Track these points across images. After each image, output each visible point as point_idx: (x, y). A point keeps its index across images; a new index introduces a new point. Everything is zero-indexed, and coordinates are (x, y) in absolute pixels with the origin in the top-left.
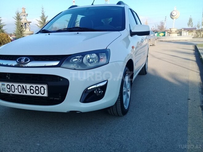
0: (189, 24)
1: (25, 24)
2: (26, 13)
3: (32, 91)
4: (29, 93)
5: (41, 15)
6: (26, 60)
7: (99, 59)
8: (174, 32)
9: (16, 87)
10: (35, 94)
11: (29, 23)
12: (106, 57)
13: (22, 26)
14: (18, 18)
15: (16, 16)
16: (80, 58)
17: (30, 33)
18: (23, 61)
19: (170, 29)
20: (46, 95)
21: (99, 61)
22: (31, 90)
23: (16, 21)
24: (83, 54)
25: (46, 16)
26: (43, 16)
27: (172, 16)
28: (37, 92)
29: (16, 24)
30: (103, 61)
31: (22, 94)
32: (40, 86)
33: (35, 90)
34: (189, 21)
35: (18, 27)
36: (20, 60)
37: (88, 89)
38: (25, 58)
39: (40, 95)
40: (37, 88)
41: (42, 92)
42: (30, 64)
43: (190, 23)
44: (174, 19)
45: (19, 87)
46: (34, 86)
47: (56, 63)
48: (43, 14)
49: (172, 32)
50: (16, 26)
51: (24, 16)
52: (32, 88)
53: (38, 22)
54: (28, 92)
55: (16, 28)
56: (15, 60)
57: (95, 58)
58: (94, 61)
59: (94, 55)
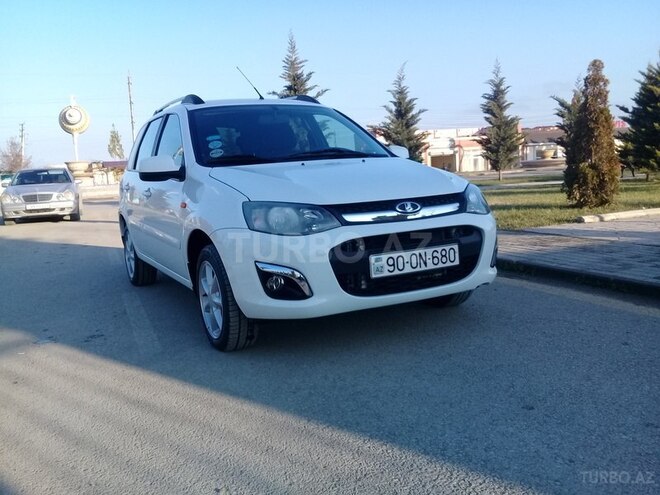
0: (111, 151)
3: (436, 261)
4: (430, 266)
8: (82, 172)
9: (407, 259)
10: (440, 265)
18: (409, 208)
19: (67, 163)
20: (457, 262)
22: (433, 258)
27: (64, 122)
28: (444, 260)
31: (418, 269)
32: (447, 248)
33: (440, 257)
34: (112, 141)
36: (402, 207)
39: (448, 264)
40: (443, 253)
41: (452, 259)
43: (114, 146)
44: (76, 134)
45: (413, 257)
46: (439, 249)
49: (75, 173)
52: (435, 255)
54: (429, 262)
56: (393, 209)
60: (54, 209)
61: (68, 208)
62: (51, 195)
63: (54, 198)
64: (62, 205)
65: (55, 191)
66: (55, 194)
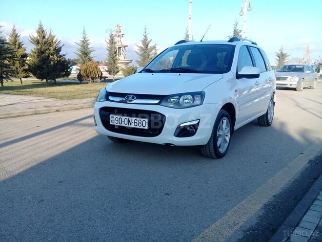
1: (119, 48)
2: (122, 33)
3: (136, 124)
4: (133, 126)
5: (143, 38)
6: (133, 98)
7: (194, 100)
9: (123, 120)
10: (138, 127)
11: (125, 47)
12: (200, 99)
13: (116, 53)
14: (112, 42)
15: (110, 39)
16: (178, 99)
17: (124, 61)
18: (130, 98)
20: (147, 127)
21: (193, 102)
22: (135, 122)
23: (109, 45)
24: (180, 95)
25: (149, 40)
26: (145, 39)
28: (140, 125)
29: (108, 50)
30: (198, 102)
31: (127, 126)
32: (142, 120)
33: (138, 123)
35: (110, 54)
36: (128, 98)
37: (181, 125)
38: (132, 96)
39: (142, 127)
40: (140, 121)
41: (144, 125)
42: (135, 101)
45: (126, 120)
46: (138, 119)
47: (157, 101)
48: (145, 36)
50: (108, 52)
51: (118, 37)
53: (138, 48)
54: (133, 124)
55: (108, 55)
56: (124, 97)
57: (191, 99)
58: (190, 102)
59: (190, 97)
60: (287, 85)
61: (294, 85)
62: (287, 78)
63: (288, 79)
64: (291, 83)
65: (290, 76)
66: (289, 77)
